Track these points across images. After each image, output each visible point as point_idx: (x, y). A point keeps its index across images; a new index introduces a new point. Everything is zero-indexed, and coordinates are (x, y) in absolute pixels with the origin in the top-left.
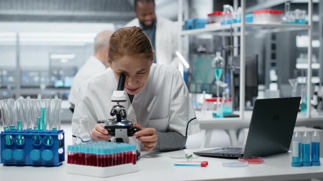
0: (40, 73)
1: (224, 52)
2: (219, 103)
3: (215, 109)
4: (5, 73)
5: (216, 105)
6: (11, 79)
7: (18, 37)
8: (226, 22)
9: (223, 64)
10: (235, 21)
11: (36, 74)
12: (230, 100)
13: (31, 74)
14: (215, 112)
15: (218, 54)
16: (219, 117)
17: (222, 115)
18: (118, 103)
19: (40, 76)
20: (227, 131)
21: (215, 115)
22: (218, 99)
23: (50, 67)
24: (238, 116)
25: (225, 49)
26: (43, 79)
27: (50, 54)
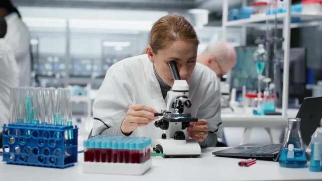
0: (92, 61)
1: (267, 44)
2: (260, 99)
3: (256, 106)
4: (56, 60)
5: (257, 102)
6: (62, 66)
7: (68, 23)
8: (272, 12)
9: (266, 57)
10: (281, 11)
11: (89, 62)
12: (273, 97)
13: (84, 62)
14: (256, 109)
15: (261, 46)
16: (260, 114)
17: (262, 113)
18: (184, 93)
19: (92, 64)
20: (268, 130)
21: (255, 112)
22: (260, 94)
23: (103, 54)
24: (280, 114)
25: (268, 41)
26: (95, 68)
27: (103, 41)
